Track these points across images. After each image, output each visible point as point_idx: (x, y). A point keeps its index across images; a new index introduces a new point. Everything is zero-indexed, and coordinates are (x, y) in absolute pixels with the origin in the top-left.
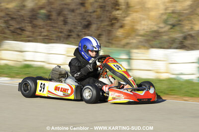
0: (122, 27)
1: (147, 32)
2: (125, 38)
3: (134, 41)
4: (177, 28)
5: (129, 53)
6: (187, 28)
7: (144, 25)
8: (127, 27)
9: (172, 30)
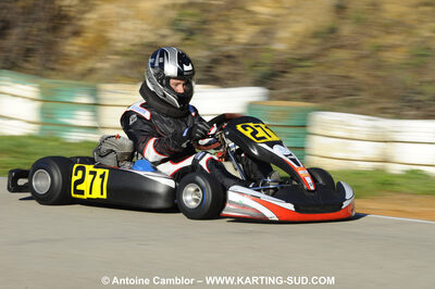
0: (77, 33)
1: (134, 45)
2: (85, 57)
3: (106, 65)
4: (199, 38)
5: (94, 92)
6: (219, 37)
7: (126, 30)
8: (90, 35)
9: (188, 42)
